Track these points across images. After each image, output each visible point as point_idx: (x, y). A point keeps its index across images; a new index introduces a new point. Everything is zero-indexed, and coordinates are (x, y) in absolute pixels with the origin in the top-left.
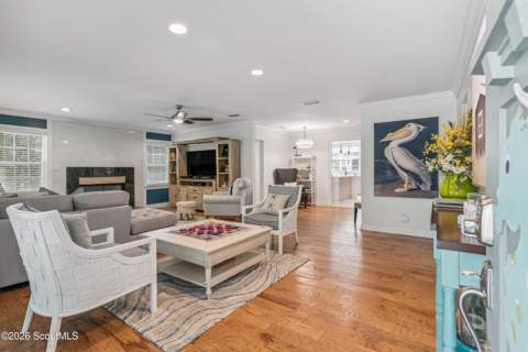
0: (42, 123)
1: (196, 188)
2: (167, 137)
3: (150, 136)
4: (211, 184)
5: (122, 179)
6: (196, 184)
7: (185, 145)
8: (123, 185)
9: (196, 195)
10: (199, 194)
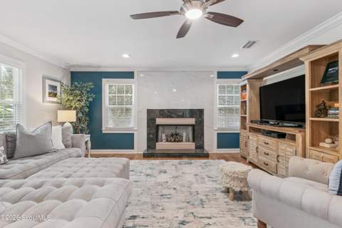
0: (130, 75)
1: (268, 139)
4: (293, 138)
5: (192, 121)
6: (269, 133)
8: (193, 126)
9: (268, 151)
10: (272, 150)
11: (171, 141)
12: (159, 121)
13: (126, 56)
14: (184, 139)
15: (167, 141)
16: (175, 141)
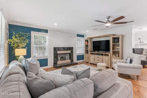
0: (46, 31)
1: (99, 56)
2: (83, 36)
3: (78, 35)
4: (108, 55)
5: (69, 52)
7: (91, 38)
8: (70, 53)
9: (99, 59)
10: (100, 59)
11: (62, 60)
12: (58, 52)
13: (56, 24)
14: (67, 59)
15: (61, 60)
16: (64, 60)
